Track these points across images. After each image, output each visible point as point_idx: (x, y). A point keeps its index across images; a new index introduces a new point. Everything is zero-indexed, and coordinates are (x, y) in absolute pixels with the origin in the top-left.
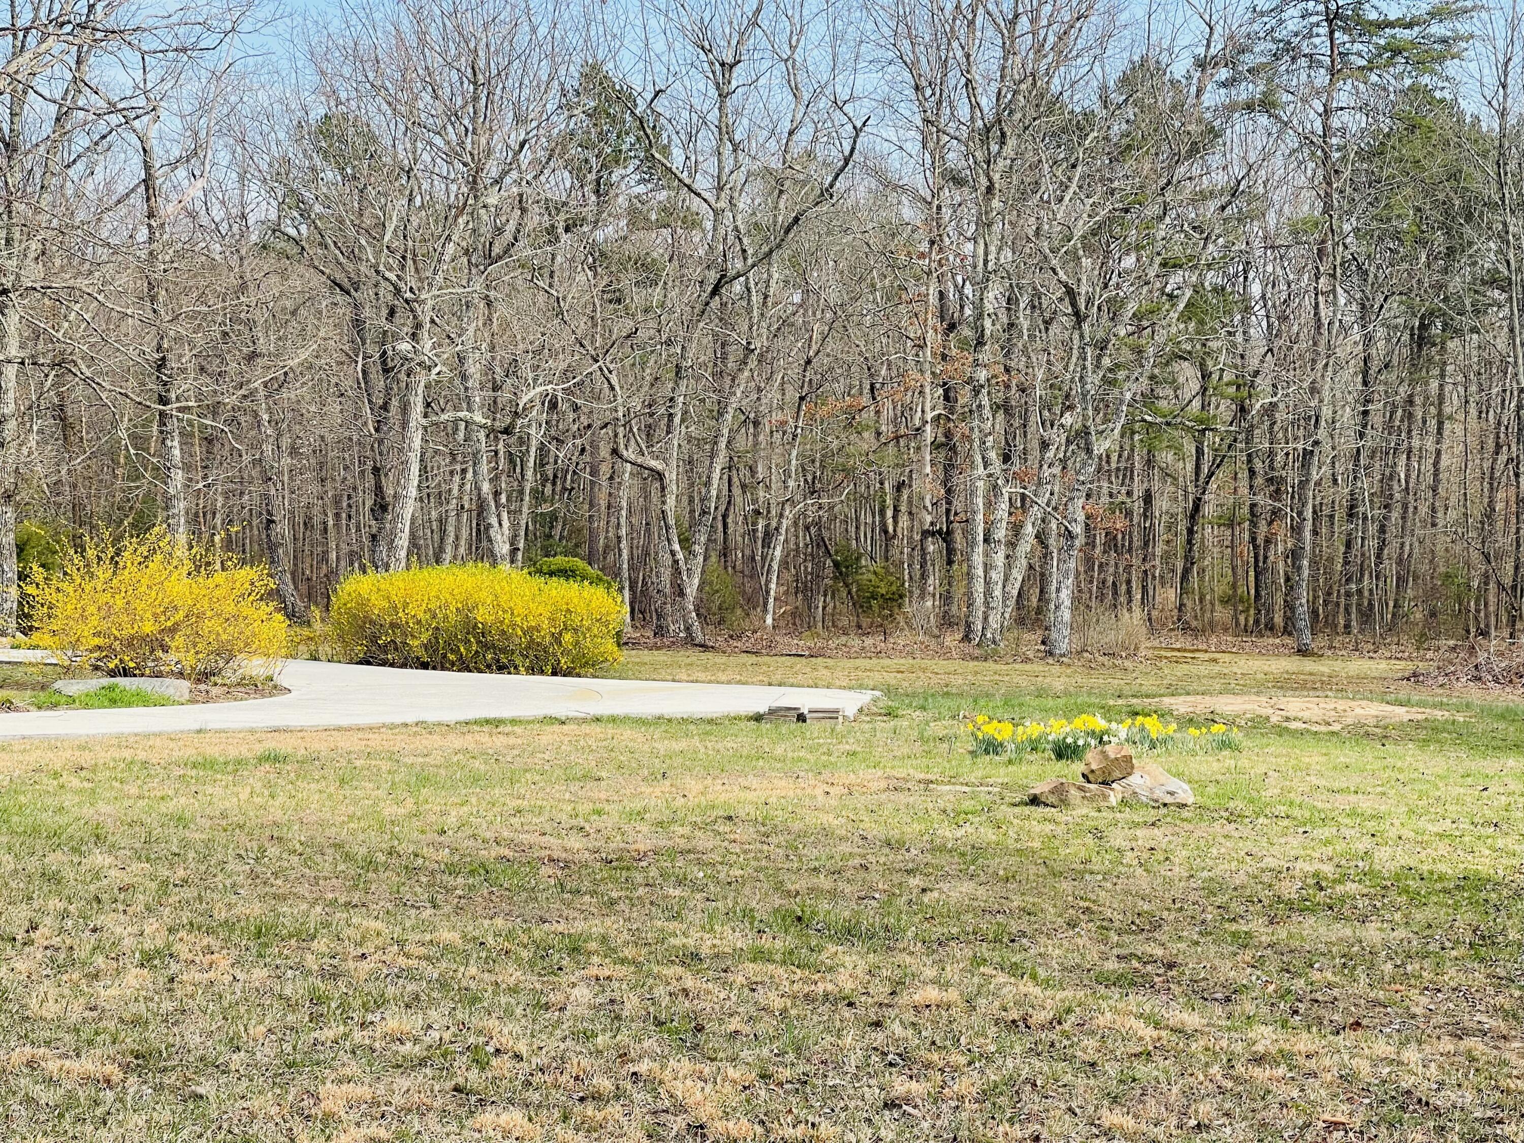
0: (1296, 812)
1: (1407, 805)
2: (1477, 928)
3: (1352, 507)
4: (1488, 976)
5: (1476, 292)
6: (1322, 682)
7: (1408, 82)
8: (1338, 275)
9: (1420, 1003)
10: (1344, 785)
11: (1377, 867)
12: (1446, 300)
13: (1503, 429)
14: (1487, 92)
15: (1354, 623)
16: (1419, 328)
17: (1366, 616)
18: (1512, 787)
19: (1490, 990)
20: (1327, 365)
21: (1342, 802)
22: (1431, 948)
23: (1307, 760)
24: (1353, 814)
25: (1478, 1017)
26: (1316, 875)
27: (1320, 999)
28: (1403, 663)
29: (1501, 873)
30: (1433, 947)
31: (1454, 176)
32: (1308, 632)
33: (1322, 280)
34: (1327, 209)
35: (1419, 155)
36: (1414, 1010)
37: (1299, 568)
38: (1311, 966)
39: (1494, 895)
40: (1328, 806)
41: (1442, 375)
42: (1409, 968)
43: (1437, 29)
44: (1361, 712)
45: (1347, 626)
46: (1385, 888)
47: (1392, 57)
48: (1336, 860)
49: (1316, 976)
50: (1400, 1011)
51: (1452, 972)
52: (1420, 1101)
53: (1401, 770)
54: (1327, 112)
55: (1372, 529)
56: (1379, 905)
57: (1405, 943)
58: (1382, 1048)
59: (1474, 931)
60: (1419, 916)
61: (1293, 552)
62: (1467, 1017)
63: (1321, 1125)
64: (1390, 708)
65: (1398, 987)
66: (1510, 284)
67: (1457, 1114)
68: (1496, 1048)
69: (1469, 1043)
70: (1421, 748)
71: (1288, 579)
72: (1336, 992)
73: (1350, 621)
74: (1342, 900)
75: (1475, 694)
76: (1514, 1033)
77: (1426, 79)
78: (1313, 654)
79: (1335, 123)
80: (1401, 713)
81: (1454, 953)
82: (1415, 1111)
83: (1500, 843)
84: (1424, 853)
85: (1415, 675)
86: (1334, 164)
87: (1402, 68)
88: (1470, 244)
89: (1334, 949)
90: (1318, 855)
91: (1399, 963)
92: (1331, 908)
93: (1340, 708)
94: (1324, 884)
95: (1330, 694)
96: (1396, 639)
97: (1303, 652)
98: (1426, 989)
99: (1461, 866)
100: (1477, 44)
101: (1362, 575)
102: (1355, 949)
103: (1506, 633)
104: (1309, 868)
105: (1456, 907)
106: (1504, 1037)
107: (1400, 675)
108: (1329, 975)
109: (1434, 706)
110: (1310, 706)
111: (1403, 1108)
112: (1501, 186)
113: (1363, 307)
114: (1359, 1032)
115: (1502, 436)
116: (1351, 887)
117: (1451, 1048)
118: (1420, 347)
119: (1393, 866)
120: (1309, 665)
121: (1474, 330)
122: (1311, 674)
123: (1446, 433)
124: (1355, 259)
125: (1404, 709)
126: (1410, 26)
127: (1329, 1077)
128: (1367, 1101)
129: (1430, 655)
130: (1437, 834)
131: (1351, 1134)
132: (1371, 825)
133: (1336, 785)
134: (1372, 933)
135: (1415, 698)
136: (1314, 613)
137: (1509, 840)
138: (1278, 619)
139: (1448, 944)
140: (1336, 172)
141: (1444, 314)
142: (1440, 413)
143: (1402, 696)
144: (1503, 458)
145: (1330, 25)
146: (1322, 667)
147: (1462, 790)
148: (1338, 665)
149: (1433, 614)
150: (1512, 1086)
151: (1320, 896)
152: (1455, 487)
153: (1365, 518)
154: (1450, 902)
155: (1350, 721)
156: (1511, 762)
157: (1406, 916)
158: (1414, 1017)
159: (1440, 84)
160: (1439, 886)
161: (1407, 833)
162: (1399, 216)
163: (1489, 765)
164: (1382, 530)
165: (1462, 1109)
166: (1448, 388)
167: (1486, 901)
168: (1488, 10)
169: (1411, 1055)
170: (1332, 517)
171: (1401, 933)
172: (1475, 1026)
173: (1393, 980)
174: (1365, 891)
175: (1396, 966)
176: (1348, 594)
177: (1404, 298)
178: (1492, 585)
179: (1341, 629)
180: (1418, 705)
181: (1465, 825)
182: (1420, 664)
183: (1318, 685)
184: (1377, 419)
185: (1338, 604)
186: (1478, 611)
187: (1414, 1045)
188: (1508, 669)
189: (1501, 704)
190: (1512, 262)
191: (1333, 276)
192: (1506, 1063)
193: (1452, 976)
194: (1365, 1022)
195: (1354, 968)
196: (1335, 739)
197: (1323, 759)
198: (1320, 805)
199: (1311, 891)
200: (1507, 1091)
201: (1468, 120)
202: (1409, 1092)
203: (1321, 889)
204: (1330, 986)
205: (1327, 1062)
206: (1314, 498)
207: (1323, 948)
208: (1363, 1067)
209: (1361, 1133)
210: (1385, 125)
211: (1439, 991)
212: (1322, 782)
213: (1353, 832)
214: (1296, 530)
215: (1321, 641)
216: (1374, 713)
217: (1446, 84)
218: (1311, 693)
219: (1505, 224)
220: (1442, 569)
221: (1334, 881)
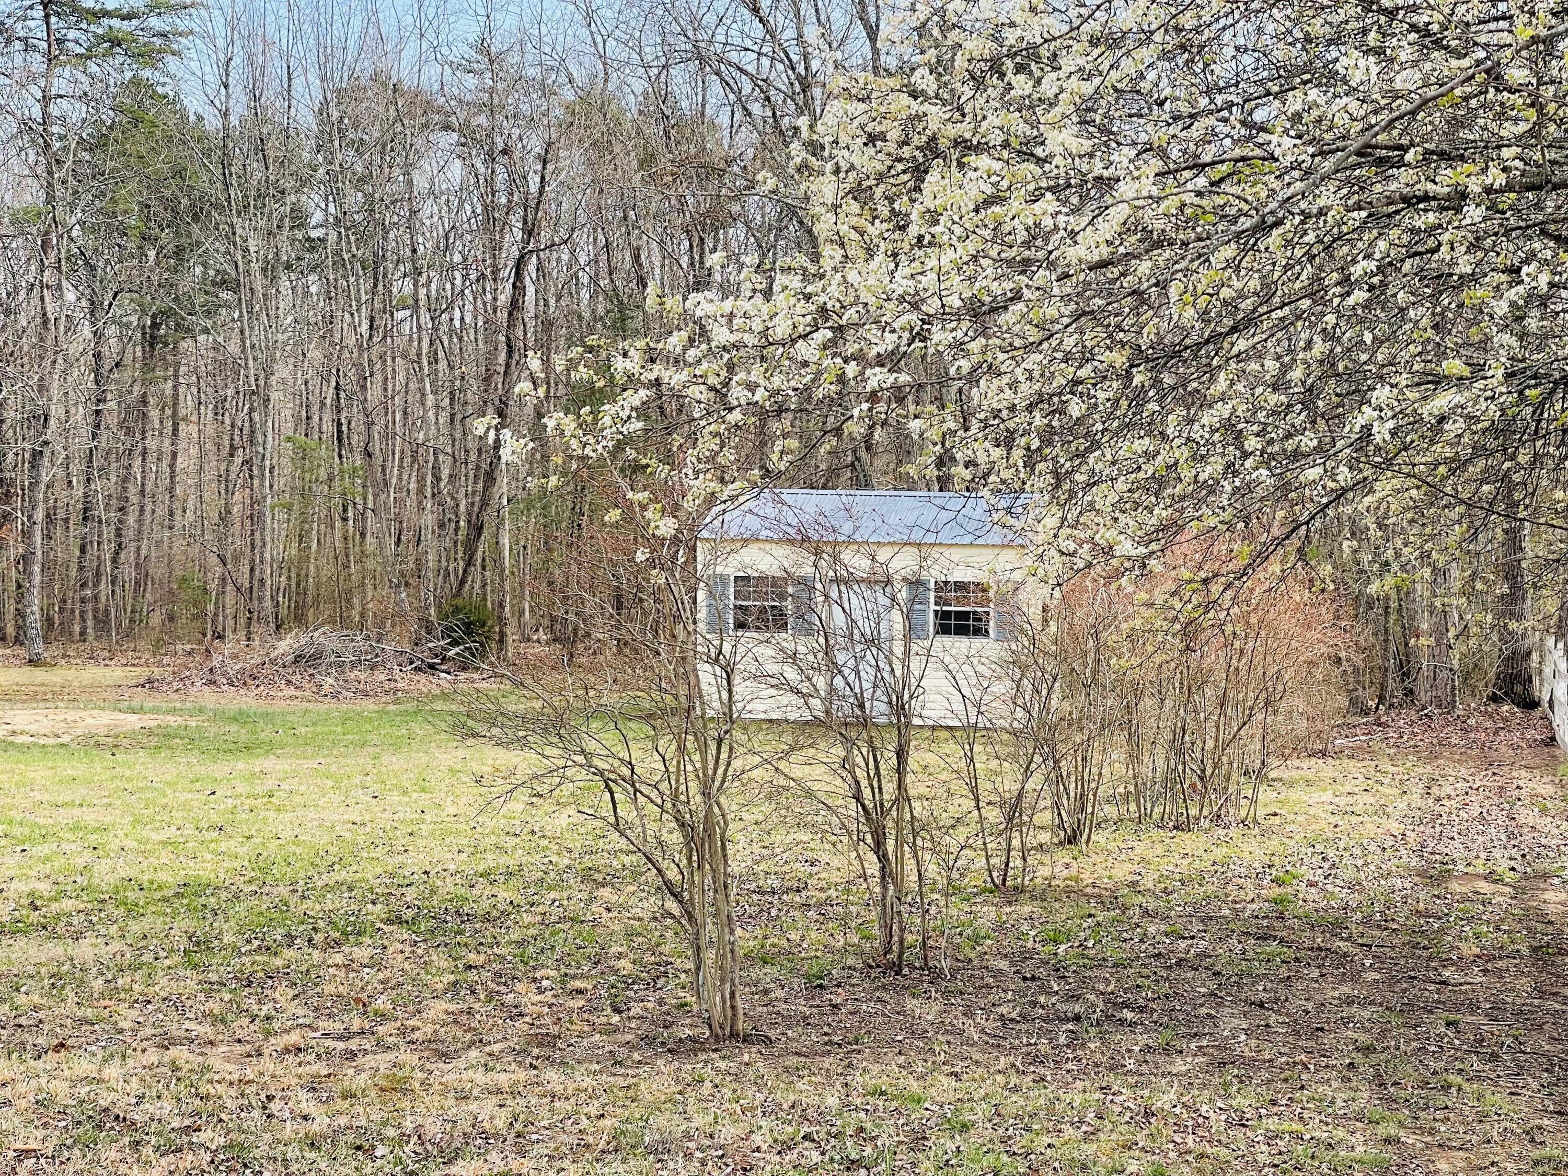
0: (16, 831)
1: (133, 814)
2: (193, 935)
3: (86, 510)
4: (200, 982)
5: (206, 293)
6: (54, 693)
7: (128, 75)
8: (64, 268)
9: (127, 1017)
10: (69, 799)
11: (95, 881)
12: (177, 299)
13: (237, 431)
14: (209, 92)
15: (89, 630)
16: (151, 327)
17: (102, 622)
18: (239, 790)
19: (201, 997)
20: (54, 362)
21: (65, 816)
22: (144, 959)
23: (32, 775)
24: (75, 828)
25: (187, 1025)
26: (31, 894)
27: (24, 1023)
28: (139, 669)
29: (222, 876)
30: (148, 957)
31: (179, 173)
32: (40, 641)
33: (46, 273)
34: (50, 198)
35: (143, 150)
36: (123, 1024)
37: (31, 573)
38: (18, 990)
39: (212, 900)
40: (51, 821)
41: (176, 376)
42: (120, 982)
43: (154, 22)
44: (90, 721)
45: (82, 633)
46: (103, 901)
47: (111, 47)
48: (53, 877)
49: (21, 999)
50: (107, 1028)
51: (164, 981)
52: (117, 1117)
53: (129, 779)
54: (46, 100)
55: (108, 533)
56: (95, 919)
57: (118, 956)
58: (84, 1066)
59: (190, 938)
60: (135, 927)
61: (23, 556)
62: (176, 1026)
63: (11, 1154)
64: (122, 716)
65: (107, 1002)
66: (238, 285)
67: (154, 1125)
68: (202, 1054)
69: (174, 1052)
70: (152, 756)
71: (19, 586)
72: (41, 1015)
73: (85, 628)
74: (57, 917)
75: (208, 698)
76: (221, 1037)
77: (146, 73)
78: (45, 664)
79: (54, 110)
80: (134, 721)
81: (167, 962)
82: (112, 1128)
83: (223, 846)
84: (145, 864)
85: (150, 681)
86: (55, 154)
87: (121, 60)
88: (199, 244)
89: (43, 970)
90: (34, 873)
91: (110, 977)
92: (44, 928)
93: (70, 718)
94: (38, 903)
95: (60, 704)
96: (132, 645)
97: (34, 662)
98: (136, 1001)
99: (183, 873)
100: (197, 41)
101: (99, 581)
102: (65, 968)
103: (242, 634)
104: (25, 888)
105: (175, 914)
106: (211, 1043)
107: (134, 682)
108: (36, 998)
109: (168, 712)
110: (38, 718)
111: (100, 1127)
112: (227, 186)
113: (92, 303)
114: (63, 1053)
115: (237, 438)
116: (67, 905)
117: (155, 1059)
118: (152, 346)
119: (112, 879)
120: (40, 675)
121: (206, 331)
122: (43, 685)
123: (182, 434)
124: (82, 253)
125: (137, 717)
126: (128, 17)
127: (23, 1104)
128: (63, 1124)
129: (166, 660)
130: (161, 842)
131: (42, 1160)
132: (93, 839)
133: (60, 800)
134: (85, 950)
135: (148, 705)
136: (49, 621)
137: (232, 842)
138: (10, 630)
139: (162, 954)
140: (58, 161)
141: (176, 313)
142: (175, 414)
143: (135, 703)
144: (238, 460)
145: (45, 8)
146: (53, 677)
147: (190, 796)
148: (71, 674)
149: (171, 618)
150: (212, 1092)
151: (34, 917)
152: (192, 490)
153: (100, 521)
154: (168, 910)
155: (80, 732)
156: (241, 765)
157: (121, 929)
158: (121, 1032)
159: (162, 80)
160: (158, 895)
161: (130, 844)
162: (126, 212)
163: (219, 769)
164: (119, 534)
165: (160, 1121)
166: (182, 390)
167: (205, 906)
168: (207, 8)
169: (113, 1071)
170: (66, 520)
171: (116, 946)
172: (182, 1033)
173: (102, 996)
174: (81, 907)
175: (107, 981)
176: (83, 601)
177: (135, 295)
178: (229, 588)
179: (77, 637)
180: (151, 711)
181: (189, 831)
182: (156, 670)
183: (49, 696)
184: (111, 420)
185: (73, 611)
186: (216, 615)
187: (117, 1060)
188: (243, 671)
189: (234, 707)
190: (240, 263)
191: (59, 269)
192: (209, 1069)
193: (163, 986)
194: (70, 1042)
195: (63, 988)
196: (62, 751)
197: (50, 773)
198: (41, 821)
199: (24, 912)
200: (205, 1098)
201: (192, 118)
202: (106, 1110)
203: (36, 908)
204: (36, 1008)
205: (21, 1088)
206: (46, 500)
207: (31, 969)
208: (60, 1088)
209: (53, 1157)
210: (107, 116)
211: (149, 1002)
212: (46, 797)
213: (74, 847)
214: (26, 534)
215: (56, 650)
216: (105, 722)
217: (167, 80)
218: (41, 705)
219: (232, 226)
220: (179, 573)
221: (50, 899)
